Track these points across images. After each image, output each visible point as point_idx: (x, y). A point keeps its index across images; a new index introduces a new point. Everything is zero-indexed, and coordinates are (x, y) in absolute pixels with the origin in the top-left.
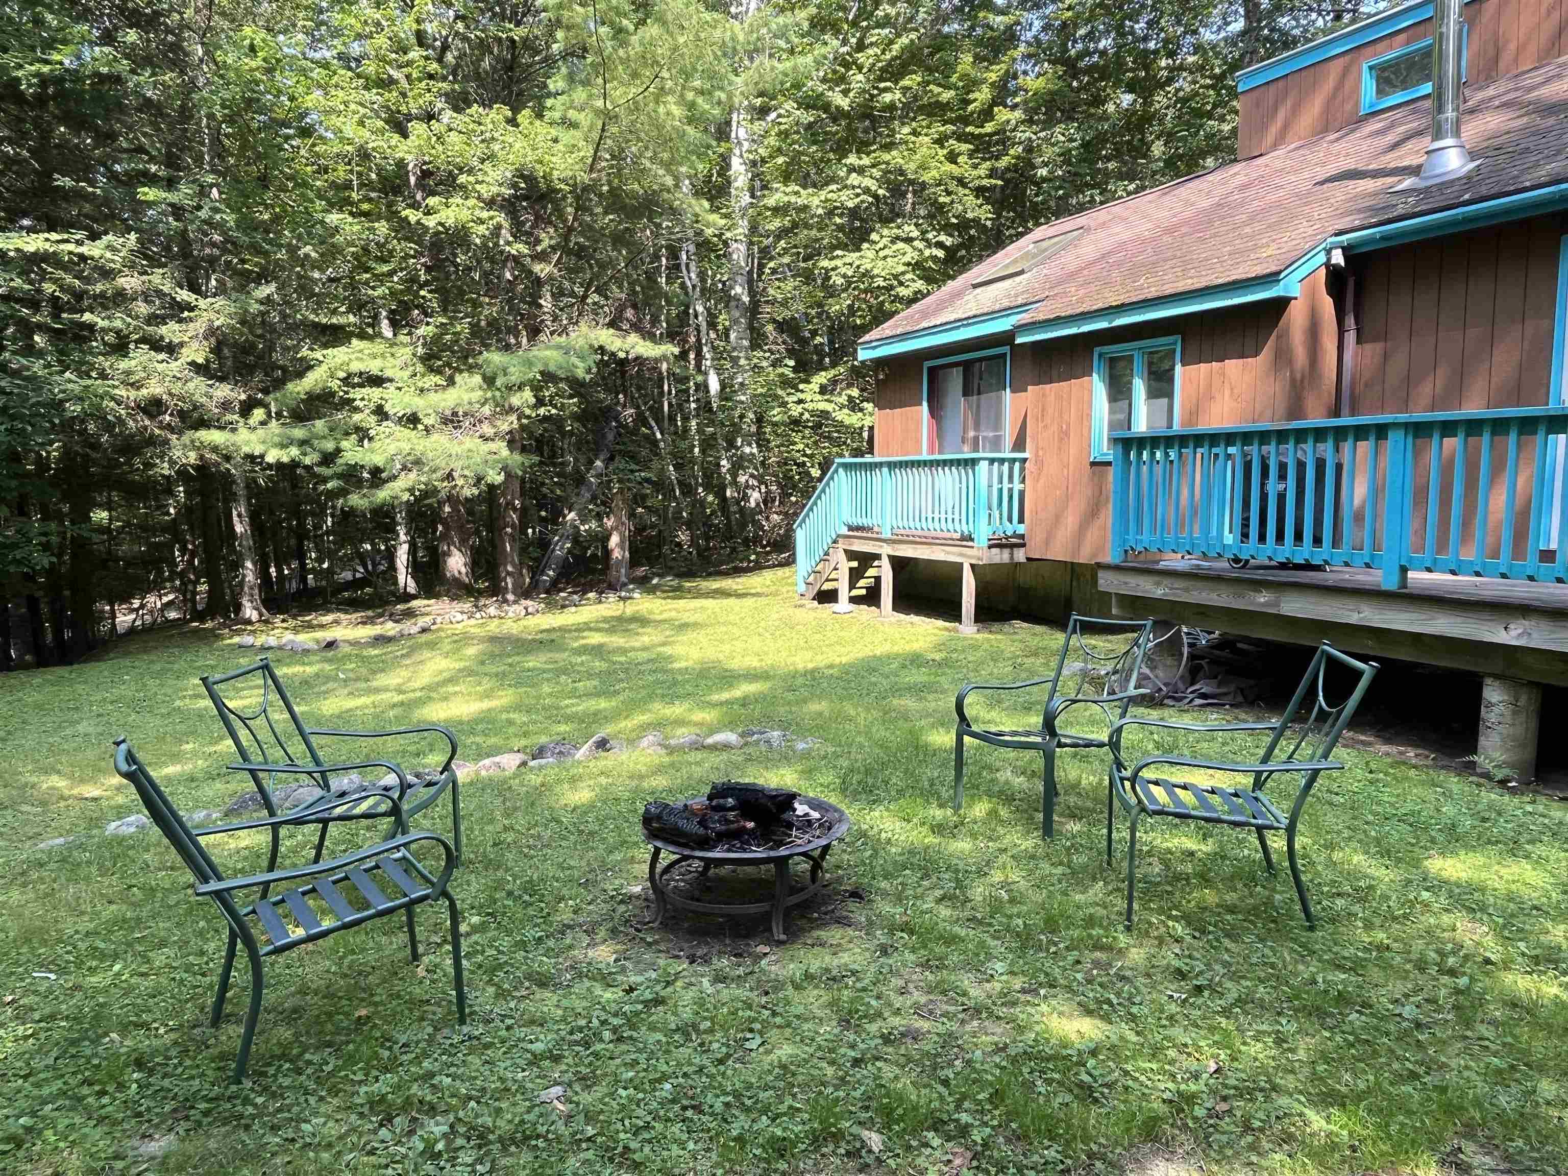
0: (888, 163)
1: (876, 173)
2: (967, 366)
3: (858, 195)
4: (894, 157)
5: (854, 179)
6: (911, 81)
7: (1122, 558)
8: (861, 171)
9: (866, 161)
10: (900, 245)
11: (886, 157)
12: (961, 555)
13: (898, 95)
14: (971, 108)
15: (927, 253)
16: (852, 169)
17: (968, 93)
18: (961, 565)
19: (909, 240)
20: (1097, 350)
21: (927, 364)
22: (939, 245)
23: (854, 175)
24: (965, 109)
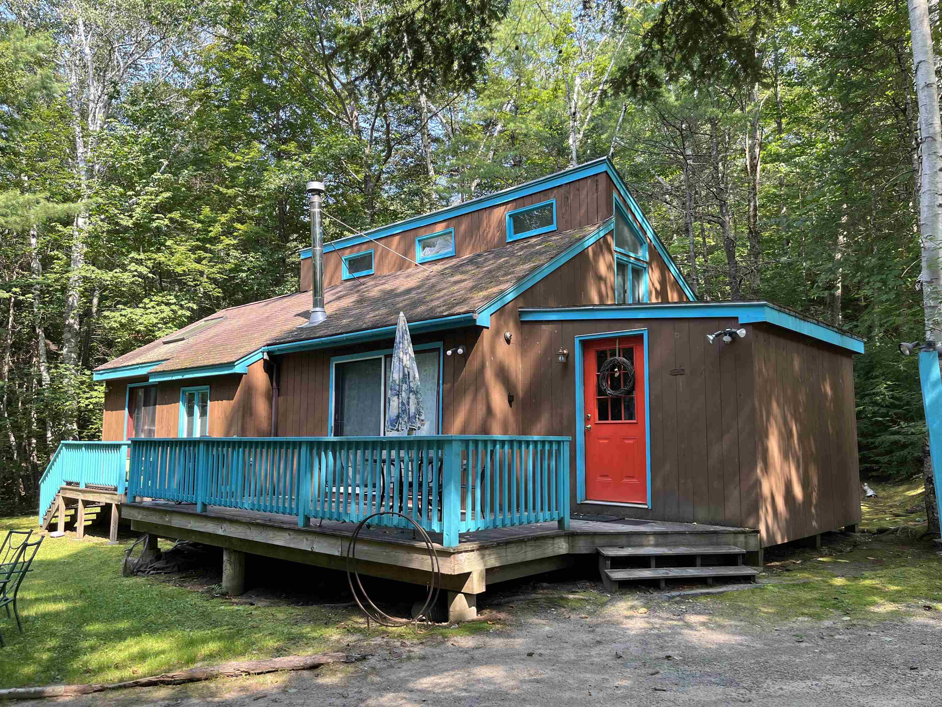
0: (155, 259)
1: (150, 264)
2: (146, 389)
3: (134, 276)
4: (160, 257)
5: (133, 267)
6: (176, 215)
7: (132, 500)
8: (139, 262)
9: (142, 256)
10: (163, 307)
11: (155, 256)
12: (113, 499)
13: (167, 222)
14: (210, 234)
15: (180, 313)
16: (133, 260)
17: (209, 226)
18: (111, 505)
19: (168, 304)
20: (182, 389)
21: (129, 386)
22: (188, 309)
23: (133, 264)
24: (207, 235)
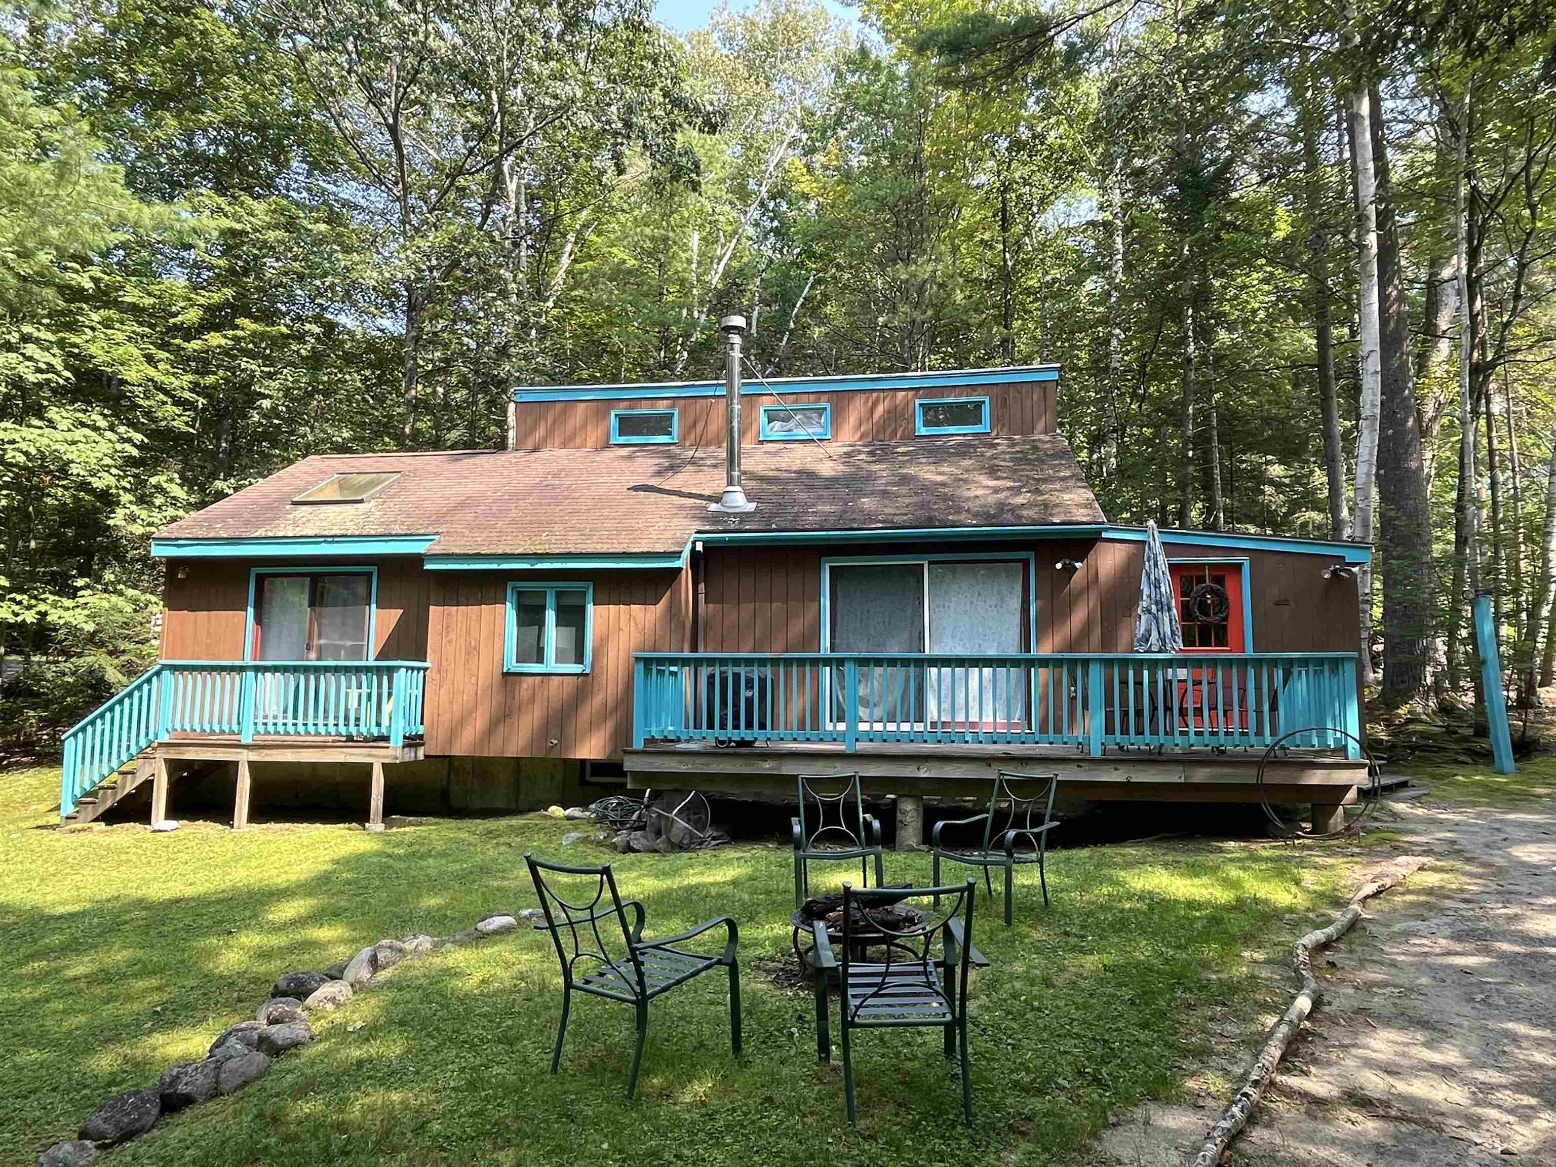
2: (315, 578)
12: (369, 755)
18: (371, 765)
20: (511, 585)
21: (254, 571)
